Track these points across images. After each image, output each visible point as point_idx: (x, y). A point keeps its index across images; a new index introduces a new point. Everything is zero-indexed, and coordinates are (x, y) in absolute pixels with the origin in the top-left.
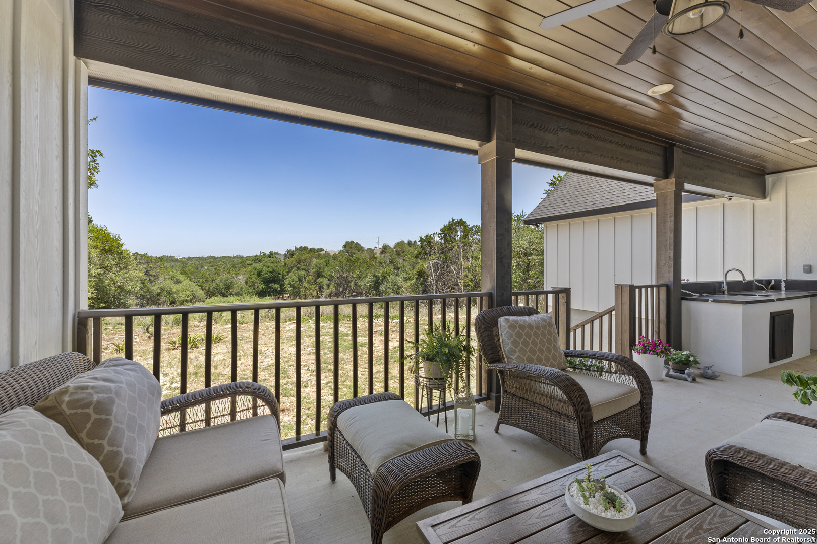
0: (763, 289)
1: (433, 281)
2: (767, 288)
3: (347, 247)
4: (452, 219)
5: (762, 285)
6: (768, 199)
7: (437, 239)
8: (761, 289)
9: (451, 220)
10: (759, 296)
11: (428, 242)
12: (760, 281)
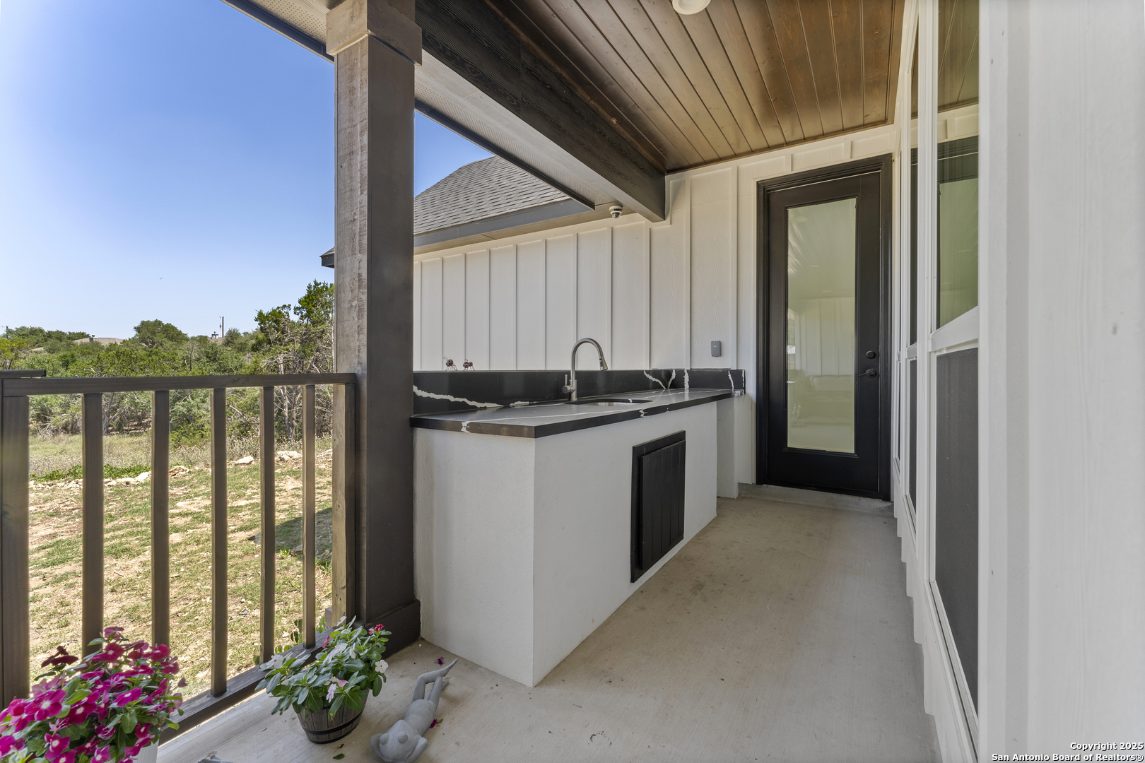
0: (660, 388)
1: (284, 391)
2: (666, 387)
3: (144, 331)
4: (315, 282)
5: (657, 380)
6: (668, 219)
7: (295, 318)
8: (657, 387)
9: (313, 284)
10: (634, 401)
11: (275, 321)
12: (656, 373)
